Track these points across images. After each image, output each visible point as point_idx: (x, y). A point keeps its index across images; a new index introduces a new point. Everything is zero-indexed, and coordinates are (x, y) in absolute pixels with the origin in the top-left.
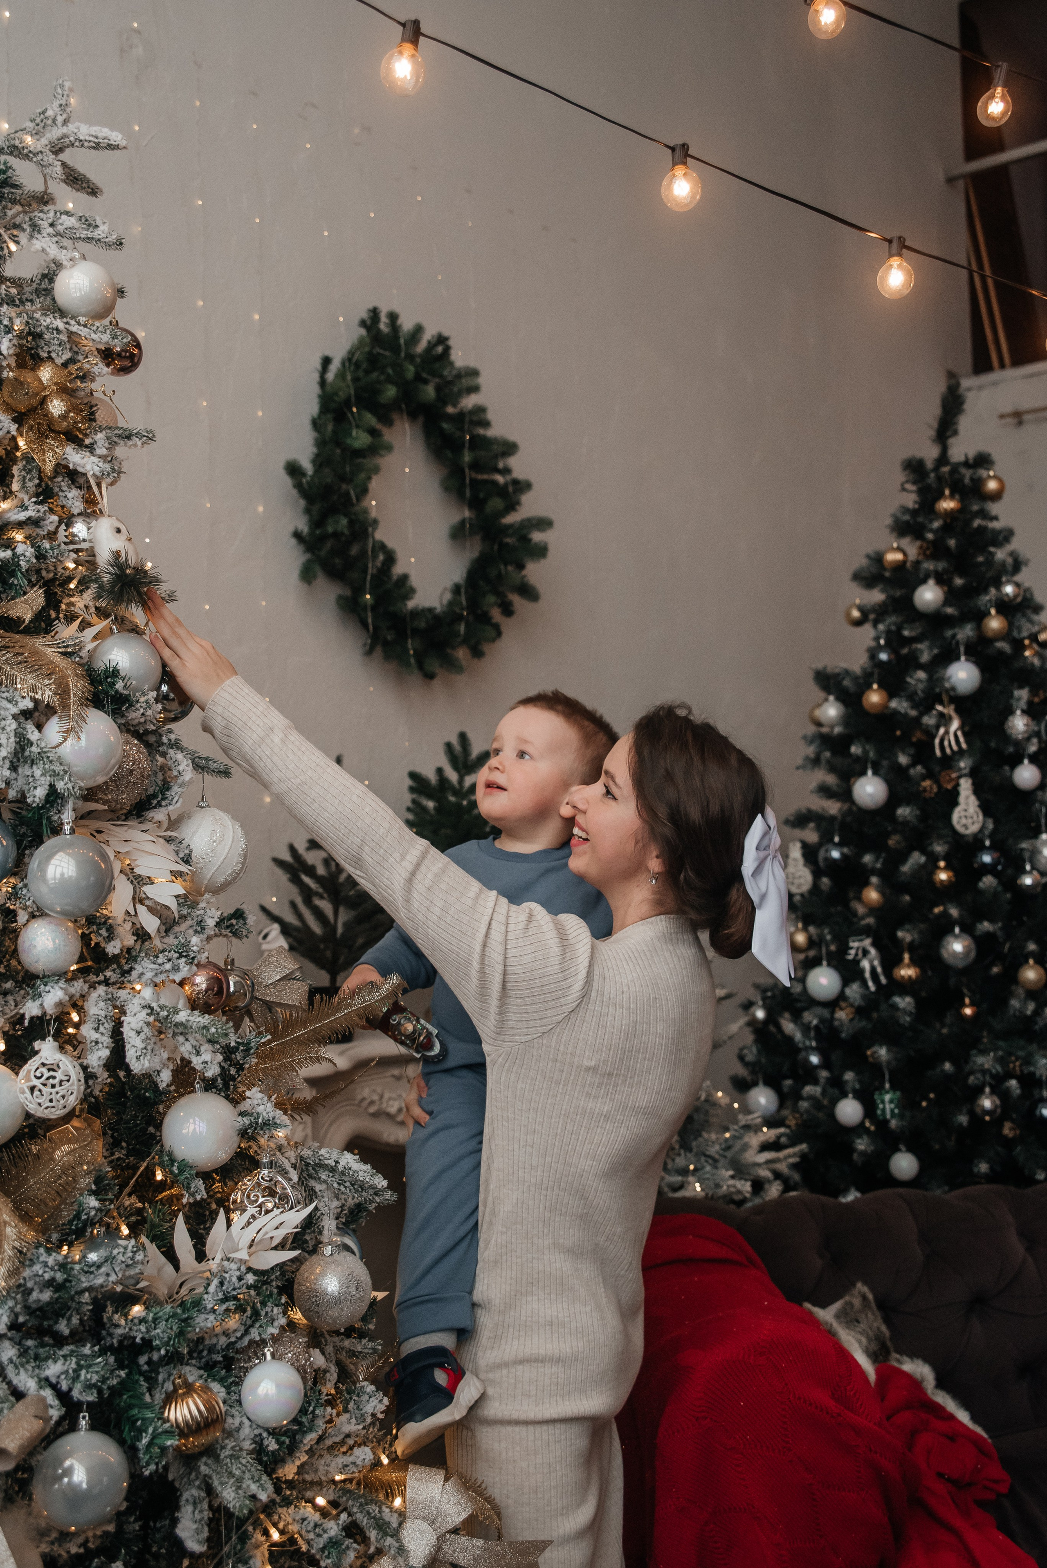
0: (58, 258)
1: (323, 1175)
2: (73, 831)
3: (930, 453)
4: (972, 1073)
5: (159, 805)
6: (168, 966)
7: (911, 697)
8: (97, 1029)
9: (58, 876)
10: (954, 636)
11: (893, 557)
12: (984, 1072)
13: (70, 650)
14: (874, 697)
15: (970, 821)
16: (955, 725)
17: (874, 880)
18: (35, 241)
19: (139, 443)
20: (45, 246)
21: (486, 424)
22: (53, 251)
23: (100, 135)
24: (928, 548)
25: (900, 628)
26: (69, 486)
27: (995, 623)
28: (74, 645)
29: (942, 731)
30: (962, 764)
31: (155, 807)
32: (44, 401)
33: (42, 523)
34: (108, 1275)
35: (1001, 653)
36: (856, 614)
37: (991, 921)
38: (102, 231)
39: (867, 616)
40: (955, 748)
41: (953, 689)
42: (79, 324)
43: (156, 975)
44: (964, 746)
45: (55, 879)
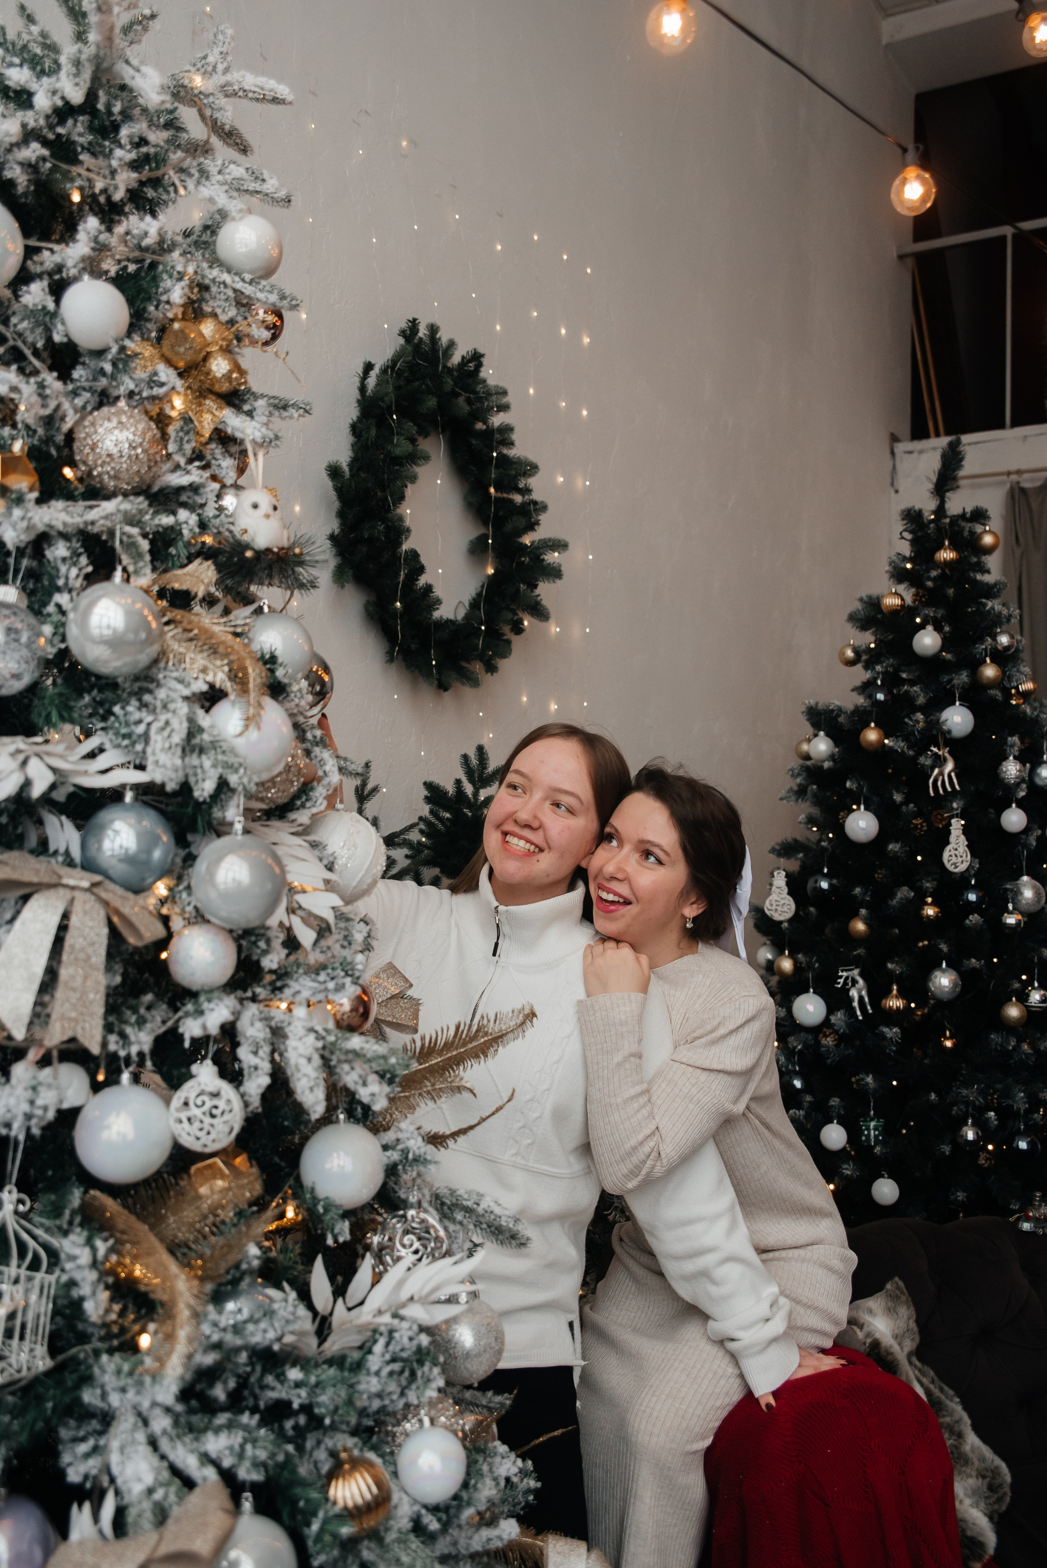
0: (227, 208)
1: (459, 1216)
2: (246, 831)
3: (927, 505)
4: (956, 1103)
5: (304, 805)
6: (331, 985)
7: (907, 737)
8: (255, 1053)
9: (229, 880)
10: (951, 680)
11: (892, 602)
12: (967, 1103)
13: (239, 630)
14: (872, 735)
15: (960, 860)
16: (950, 766)
17: (862, 911)
18: (201, 188)
19: (296, 415)
20: (213, 194)
21: (511, 444)
22: (222, 200)
23: (267, 86)
24: (924, 596)
25: (897, 670)
26: (223, 454)
27: (990, 672)
28: (244, 625)
29: (936, 771)
30: (955, 805)
31: (300, 808)
32: (206, 358)
33: (202, 491)
34: (265, 1331)
35: (993, 699)
36: (850, 653)
37: (978, 960)
38: (271, 185)
39: (862, 657)
40: (949, 789)
41: (949, 732)
42: (243, 280)
43: (314, 994)
44: (957, 787)
45: (225, 883)
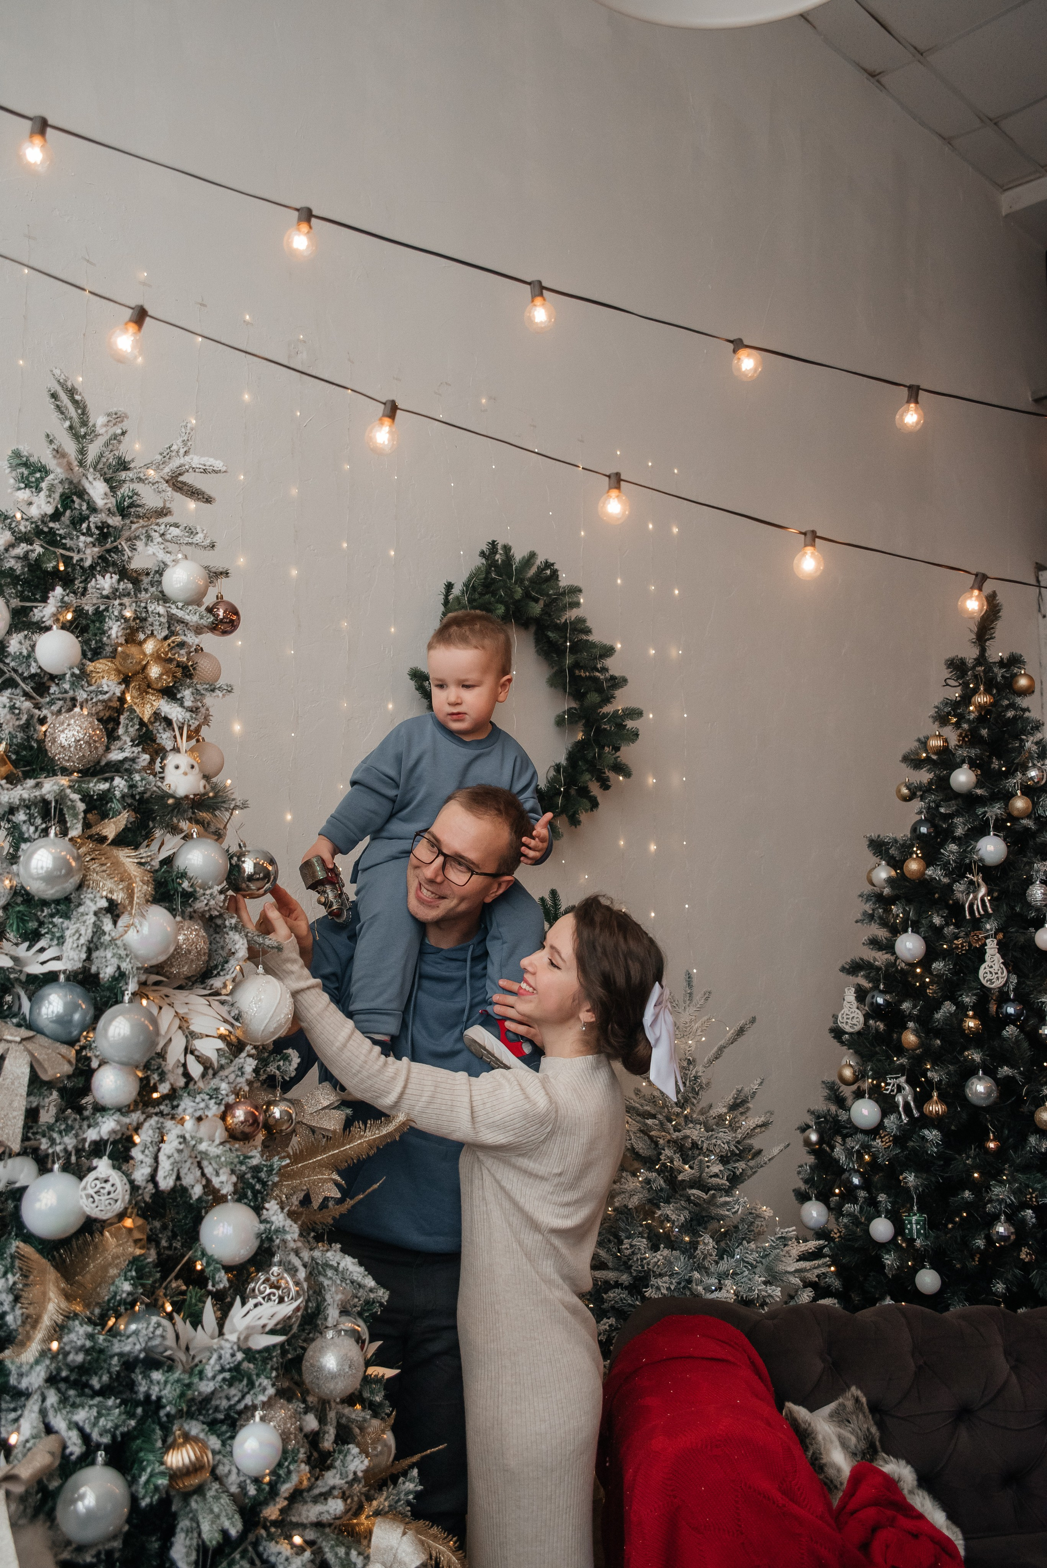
0: (164, 560)
2: (131, 1001)
3: (970, 653)
4: (991, 1201)
5: (218, 974)
7: (945, 866)
8: (143, 1152)
9: (116, 1035)
10: (985, 812)
11: (935, 743)
12: (1001, 1201)
13: (143, 860)
14: (913, 866)
15: (995, 976)
16: (983, 891)
17: (911, 1024)
18: (149, 548)
19: (221, 695)
20: (155, 551)
21: (588, 632)
22: (161, 555)
23: (208, 463)
24: (966, 736)
25: (938, 806)
26: (164, 730)
27: (1020, 803)
28: (148, 856)
29: (971, 896)
30: (989, 926)
31: (215, 976)
32: (144, 668)
33: (137, 760)
34: (134, 1344)
35: (1027, 829)
36: (905, 790)
37: (1011, 1066)
38: (199, 538)
39: (915, 793)
40: (983, 912)
41: (981, 860)
42: (177, 608)
44: (990, 910)
45: (114, 1037)
